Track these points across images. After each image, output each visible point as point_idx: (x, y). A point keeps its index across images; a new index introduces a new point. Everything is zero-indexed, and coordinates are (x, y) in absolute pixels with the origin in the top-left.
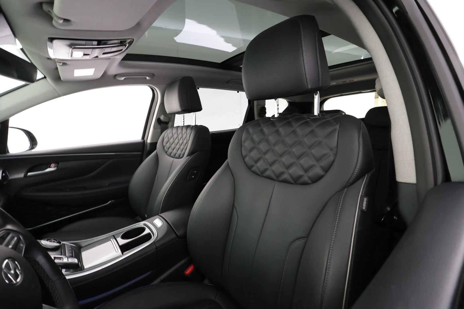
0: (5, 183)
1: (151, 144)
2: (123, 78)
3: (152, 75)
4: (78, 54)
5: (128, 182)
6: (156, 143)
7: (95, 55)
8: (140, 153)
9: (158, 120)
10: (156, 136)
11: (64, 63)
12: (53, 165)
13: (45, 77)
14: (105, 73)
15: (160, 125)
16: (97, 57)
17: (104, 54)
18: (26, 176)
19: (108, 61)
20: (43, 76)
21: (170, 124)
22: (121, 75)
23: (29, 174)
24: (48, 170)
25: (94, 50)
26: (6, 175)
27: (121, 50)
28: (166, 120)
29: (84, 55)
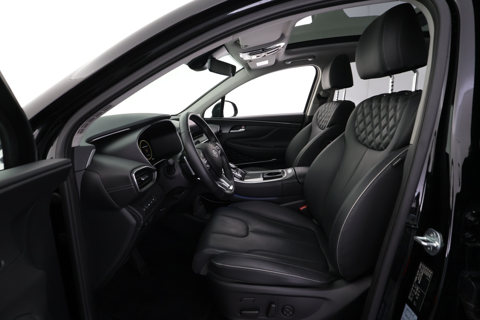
0: (220, 134)
1: (309, 116)
2: (290, 62)
3: (313, 57)
4: (254, 57)
5: (286, 147)
6: (313, 116)
7: (264, 55)
8: (300, 124)
9: (318, 96)
10: (314, 109)
11: (250, 61)
12: (243, 127)
13: (244, 68)
14: (276, 61)
15: (319, 100)
16: (265, 56)
17: (267, 54)
18: (229, 132)
19: (275, 55)
20: (243, 67)
21: (329, 99)
22: (288, 60)
23: (231, 131)
24: (241, 130)
25: (261, 54)
26: (221, 129)
27: (278, 49)
28: (325, 96)
29: (257, 57)
